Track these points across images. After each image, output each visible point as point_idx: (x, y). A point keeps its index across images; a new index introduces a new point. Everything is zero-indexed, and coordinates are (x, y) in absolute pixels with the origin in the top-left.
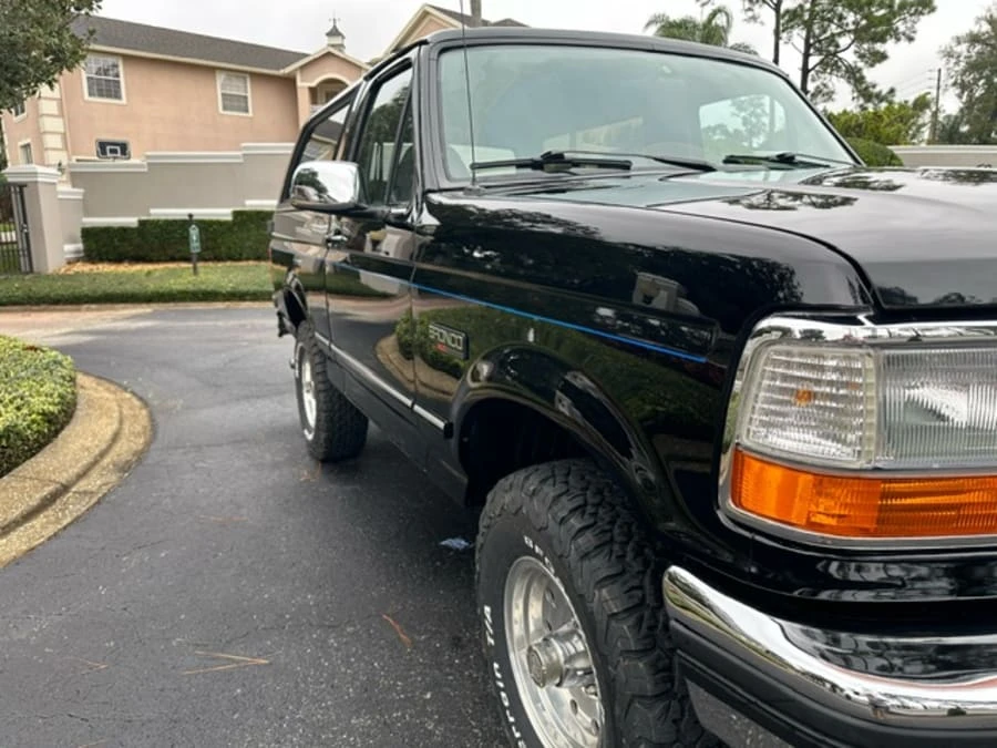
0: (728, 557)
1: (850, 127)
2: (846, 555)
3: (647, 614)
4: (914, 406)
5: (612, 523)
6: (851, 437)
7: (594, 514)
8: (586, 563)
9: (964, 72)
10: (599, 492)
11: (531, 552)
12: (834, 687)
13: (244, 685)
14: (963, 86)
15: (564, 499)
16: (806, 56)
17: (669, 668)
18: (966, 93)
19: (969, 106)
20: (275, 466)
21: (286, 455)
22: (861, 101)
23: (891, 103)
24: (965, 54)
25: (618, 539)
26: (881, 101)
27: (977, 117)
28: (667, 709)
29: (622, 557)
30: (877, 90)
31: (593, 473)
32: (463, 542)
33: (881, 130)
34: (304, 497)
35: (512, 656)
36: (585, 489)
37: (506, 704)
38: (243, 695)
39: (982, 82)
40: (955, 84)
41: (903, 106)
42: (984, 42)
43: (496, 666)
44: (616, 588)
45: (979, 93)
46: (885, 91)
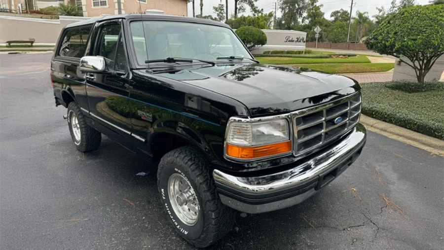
0: (226, 166)
1: (250, 22)
2: (249, 163)
3: (209, 181)
4: (258, 131)
5: (199, 162)
6: (248, 140)
7: (194, 160)
8: (193, 172)
9: (282, 4)
10: (195, 155)
11: (178, 172)
12: (248, 188)
13: (82, 227)
14: (283, 9)
15: (186, 157)
17: (214, 193)
18: (283, 11)
19: (284, 15)
20: (65, 156)
21: (68, 151)
22: (253, 13)
23: (262, 14)
25: (200, 165)
26: (259, 13)
27: (287, 19)
28: (215, 202)
29: (202, 170)
30: (258, 9)
31: (192, 150)
32: (144, 173)
33: (260, 23)
34: (81, 166)
35: (171, 201)
36: (191, 154)
37: (170, 213)
38: (83, 230)
39: (287, 8)
40: (280, 8)
41: (266, 15)
43: (166, 204)
44: (202, 177)
45: (287, 11)
46: (260, 10)
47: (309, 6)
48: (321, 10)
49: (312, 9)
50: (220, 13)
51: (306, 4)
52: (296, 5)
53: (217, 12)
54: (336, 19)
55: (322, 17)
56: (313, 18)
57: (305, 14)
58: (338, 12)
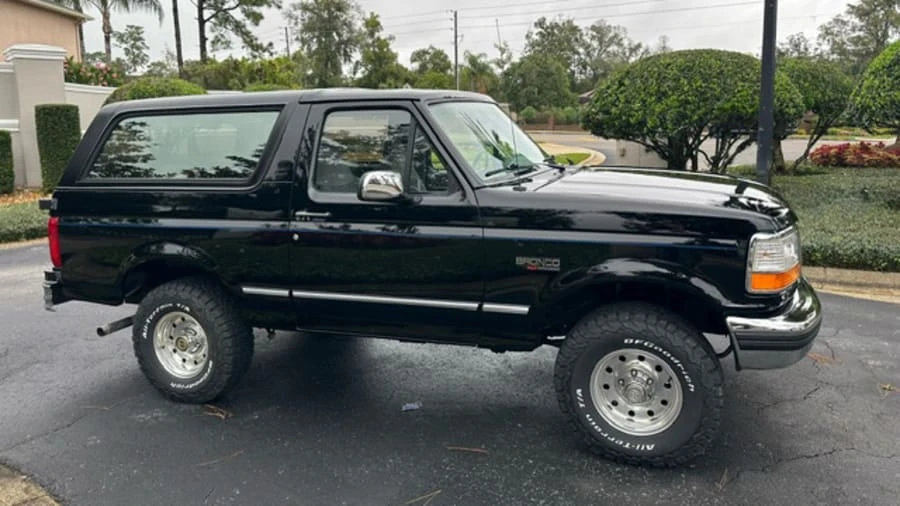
1: (252, 71)
9: (302, 32)
14: (304, 42)
16: (201, 9)
18: (306, 47)
19: (310, 54)
22: (250, 50)
24: (300, 17)
26: (264, 51)
27: (316, 65)
30: (259, 42)
33: (277, 74)
37: (600, 430)
39: (315, 40)
40: (297, 39)
42: (312, 11)
43: (588, 416)
45: (314, 47)
46: (265, 45)
47: (363, 39)
48: (390, 47)
49: (373, 45)
50: (133, 46)
51: (355, 34)
52: (334, 34)
53: (124, 46)
54: (423, 68)
55: (395, 63)
56: (377, 63)
57: (357, 56)
58: (425, 52)
